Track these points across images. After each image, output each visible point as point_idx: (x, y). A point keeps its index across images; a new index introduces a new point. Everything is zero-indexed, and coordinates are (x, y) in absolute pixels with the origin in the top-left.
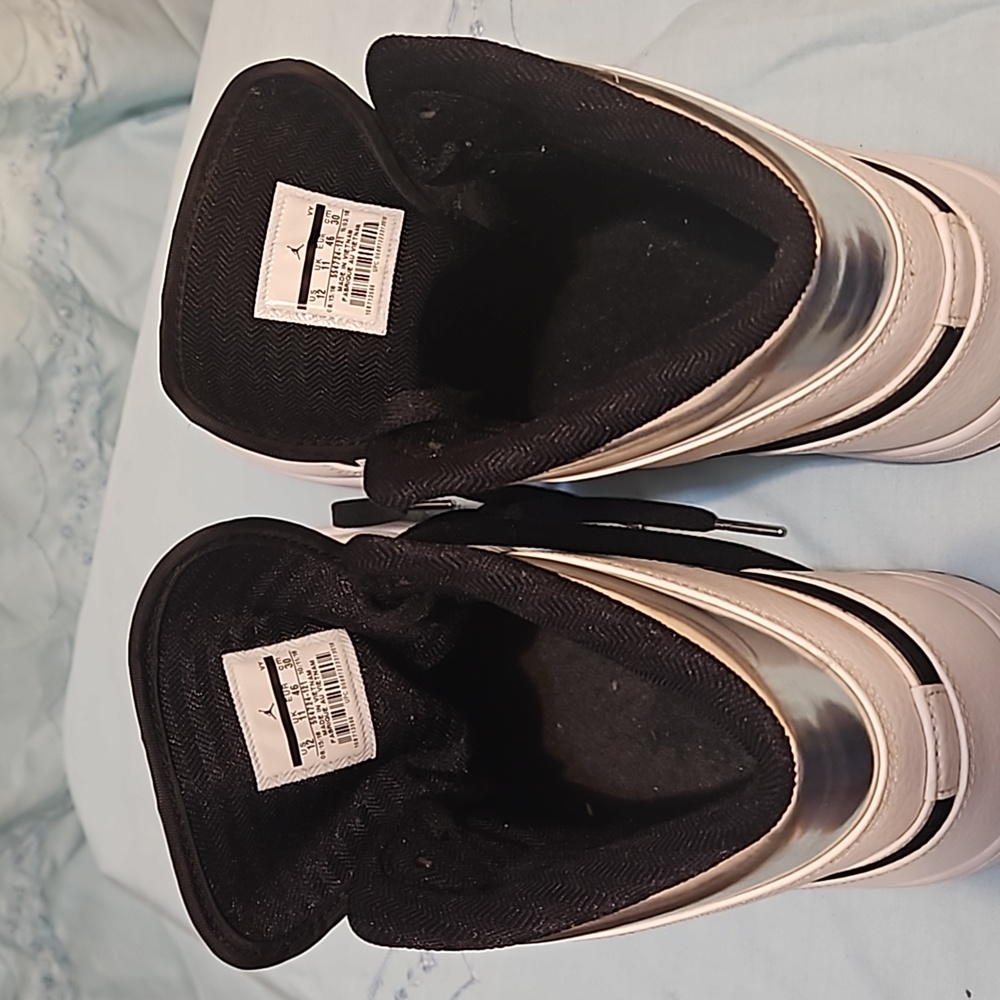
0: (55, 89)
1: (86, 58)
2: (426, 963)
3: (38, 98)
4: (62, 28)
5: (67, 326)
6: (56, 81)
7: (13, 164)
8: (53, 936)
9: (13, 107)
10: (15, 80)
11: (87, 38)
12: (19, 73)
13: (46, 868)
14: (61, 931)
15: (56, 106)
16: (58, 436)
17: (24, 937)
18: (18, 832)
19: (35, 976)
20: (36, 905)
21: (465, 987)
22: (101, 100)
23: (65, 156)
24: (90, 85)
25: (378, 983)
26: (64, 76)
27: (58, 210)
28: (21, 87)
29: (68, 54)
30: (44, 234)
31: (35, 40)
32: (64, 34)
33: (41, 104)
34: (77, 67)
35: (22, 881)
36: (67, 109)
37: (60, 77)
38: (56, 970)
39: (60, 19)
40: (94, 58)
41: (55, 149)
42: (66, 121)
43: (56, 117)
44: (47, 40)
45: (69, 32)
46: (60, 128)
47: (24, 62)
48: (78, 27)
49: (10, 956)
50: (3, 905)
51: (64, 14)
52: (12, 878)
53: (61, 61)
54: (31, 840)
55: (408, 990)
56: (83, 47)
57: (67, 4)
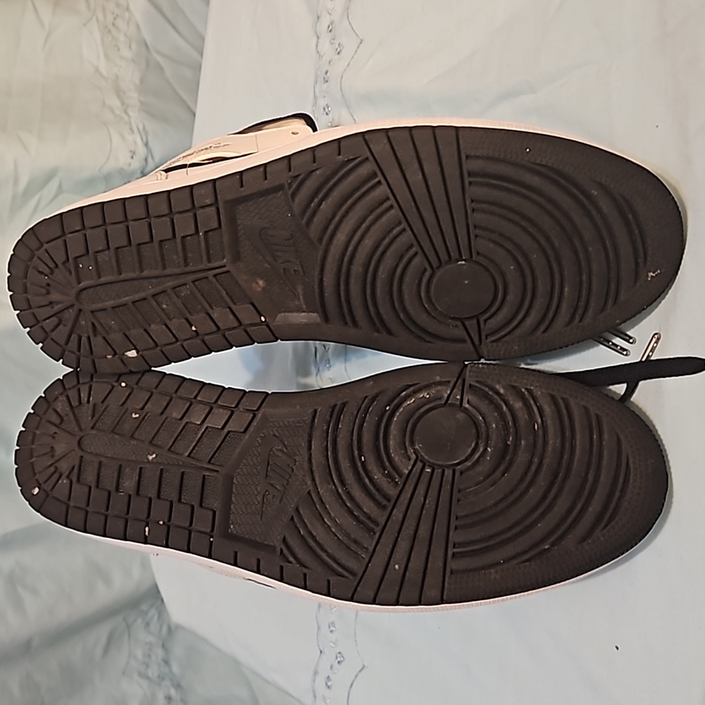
0: (130, 165)
1: (146, 145)
2: (339, 659)
3: (121, 171)
4: (131, 129)
6: (130, 160)
8: (171, 671)
9: (107, 177)
10: (106, 162)
11: (146, 133)
12: (108, 158)
13: (165, 629)
14: (175, 669)
15: (132, 174)
17: (153, 672)
18: (144, 607)
19: (161, 696)
20: (160, 652)
21: (360, 671)
24: (150, 159)
25: (316, 673)
26: (134, 157)
28: (111, 166)
29: (136, 143)
31: (116, 138)
32: (133, 132)
33: (124, 174)
34: (142, 151)
35: (150, 638)
36: (138, 175)
37: (132, 157)
38: (173, 692)
39: (130, 123)
40: (150, 144)
44: (123, 137)
45: (136, 130)
47: (111, 151)
48: (141, 127)
49: (145, 683)
50: (139, 654)
51: (132, 121)
52: (144, 637)
53: (132, 148)
54: (153, 612)
55: (331, 676)
56: (144, 139)
57: (133, 114)
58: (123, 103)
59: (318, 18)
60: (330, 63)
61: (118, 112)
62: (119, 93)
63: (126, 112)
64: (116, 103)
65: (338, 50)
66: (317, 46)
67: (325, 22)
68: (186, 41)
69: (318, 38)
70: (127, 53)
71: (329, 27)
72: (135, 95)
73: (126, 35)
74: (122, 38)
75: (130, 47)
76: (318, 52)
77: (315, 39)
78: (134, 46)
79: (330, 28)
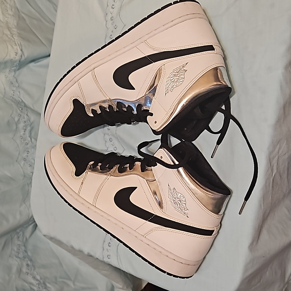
0: (15, 58)
1: (22, 50)
3: (11, 60)
5: (22, 112)
6: (15, 56)
7: (6, 75)
9: (6, 63)
10: (6, 57)
11: (21, 45)
12: (7, 55)
13: (25, 239)
14: (29, 254)
15: (16, 61)
16: (21, 137)
17: (21, 255)
18: (18, 231)
19: (25, 264)
20: (23, 248)
22: (25, 59)
23: (17, 72)
24: (23, 56)
26: (17, 55)
27: (17, 85)
28: (8, 58)
29: (17, 49)
30: (14, 91)
31: (10, 47)
32: (16, 45)
33: (12, 61)
34: (20, 52)
35: (19, 243)
36: (18, 62)
37: (16, 55)
38: (29, 262)
39: (15, 41)
40: (23, 50)
41: (15, 71)
42: (18, 65)
43: (15, 64)
44: (12, 47)
45: (17, 44)
46: (16, 66)
47: (8, 53)
48: (19, 43)
49: (18, 260)
50: (15, 249)
51: (16, 40)
52: (17, 242)
53: (16, 51)
54: (21, 233)
56: (21, 48)
57: (16, 38)
58: (11, 33)
59: (106, 14)
60: (112, 32)
61: (9, 37)
62: (9, 29)
63: (13, 37)
64: (8, 33)
65: (115, 27)
66: (106, 25)
67: (109, 16)
68: (34, 9)
69: (107, 22)
70: (10, 12)
71: (111, 18)
72: (15, 30)
73: (10, 5)
74: (8, 6)
75: (12, 10)
76: (107, 27)
77: (105, 22)
78: (13, 10)
79: (112, 19)
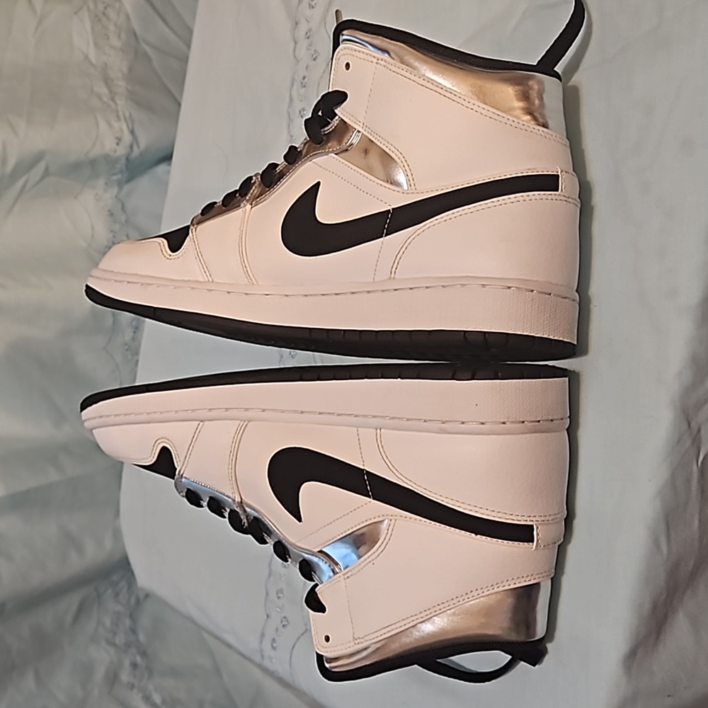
0: (115, 151)
1: (132, 132)
2: (284, 623)
3: (106, 157)
4: (118, 117)
6: (115, 146)
7: (97, 194)
8: (137, 640)
9: (93, 163)
10: (92, 148)
11: (133, 121)
12: (95, 144)
13: (133, 600)
14: (142, 637)
15: (117, 160)
16: (126, 347)
17: (120, 639)
18: (115, 578)
19: (127, 663)
20: (128, 622)
21: (302, 634)
22: (141, 154)
23: (126, 188)
24: (135, 147)
25: (263, 635)
26: (120, 143)
27: (123, 218)
28: (97, 151)
29: (122, 130)
30: (115, 233)
31: (103, 125)
32: (120, 120)
33: (109, 160)
34: (127, 138)
35: (119, 608)
36: (123, 161)
37: (118, 144)
38: (138, 659)
39: (117, 111)
40: (136, 132)
41: (120, 185)
42: (124, 168)
43: (118, 166)
44: (109, 124)
45: (122, 118)
46: (121, 172)
47: (97, 137)
48: (127, 115)
49: (112, 650)
50: (108, 622)
51: (119, 108)
52: (112, 606)
53: (118, 135)
54: (123, 583)
55: (277, 639)
56: (130, 126)
57: (121, 102)
58: (110, 91)
59: (297, 24)
60: (307, 68)
61: (105, 99)
62: (107, 81)
63: (113, 100)
64: (103, 90)
65: (314, 56)
66: (294, 51)
67: (303, 28)
68: (174, 32)
69: (296, 43)
70: (115, 42)
71: (307, 33)
72: (122, 83)
73: (115, 25)
74: (112, 27)
75: (119, 37)
76: (295, 57)
77: (292, 45)
78: (123, 36)
79: (308, 35)
